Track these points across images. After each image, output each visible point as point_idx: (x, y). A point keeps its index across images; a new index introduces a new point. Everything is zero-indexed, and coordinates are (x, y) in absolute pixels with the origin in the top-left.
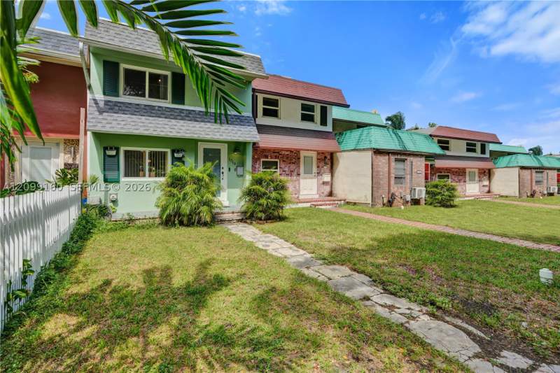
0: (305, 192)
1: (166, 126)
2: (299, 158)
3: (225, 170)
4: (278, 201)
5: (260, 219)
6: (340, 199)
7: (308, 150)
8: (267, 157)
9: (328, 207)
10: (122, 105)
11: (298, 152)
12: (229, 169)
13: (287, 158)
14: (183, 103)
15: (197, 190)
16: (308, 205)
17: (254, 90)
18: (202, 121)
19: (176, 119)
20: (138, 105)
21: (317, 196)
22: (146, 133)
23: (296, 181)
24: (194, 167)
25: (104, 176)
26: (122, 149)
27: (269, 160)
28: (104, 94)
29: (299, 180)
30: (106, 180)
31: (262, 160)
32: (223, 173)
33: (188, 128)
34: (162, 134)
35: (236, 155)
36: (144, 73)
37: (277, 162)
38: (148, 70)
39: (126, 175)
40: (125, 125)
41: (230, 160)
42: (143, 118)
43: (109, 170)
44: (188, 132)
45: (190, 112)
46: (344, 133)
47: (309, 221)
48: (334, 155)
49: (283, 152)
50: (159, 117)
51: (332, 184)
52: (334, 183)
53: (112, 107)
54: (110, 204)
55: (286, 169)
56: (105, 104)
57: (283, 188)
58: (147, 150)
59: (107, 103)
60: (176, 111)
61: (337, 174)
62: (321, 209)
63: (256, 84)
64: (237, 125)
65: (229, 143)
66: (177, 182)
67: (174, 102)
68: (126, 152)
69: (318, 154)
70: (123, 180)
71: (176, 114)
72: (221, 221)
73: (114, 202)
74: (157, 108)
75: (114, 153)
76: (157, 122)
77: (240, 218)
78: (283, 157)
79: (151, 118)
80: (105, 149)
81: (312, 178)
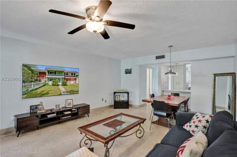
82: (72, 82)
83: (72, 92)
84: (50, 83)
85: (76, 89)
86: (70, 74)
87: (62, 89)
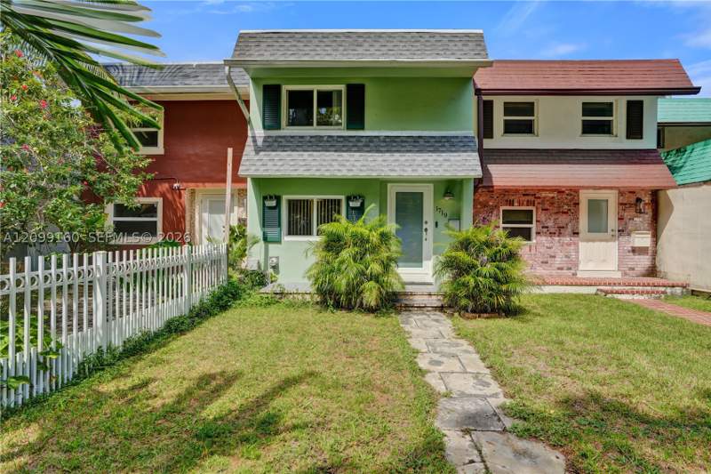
0: (591, 266)
1: (334, 163)
2: (577, 204)
3: (430, 226)
4: (497, 279)
5: (465, 308)
6: (671, 282)
7: (600, 188)
8: (511, 203)
9: (637, 297)
10: (282, 140)
11: (574, 191)
12: (436, 224)
13: (552, 204)
14: (362, 128)
15: (359, 257)
16: (592, 290)
17: (478, 92)
18: (388, 151)
19: (351, 151)
20: (302, 137)
21: (618, 275)
22: (307, 174)
23: (569, 245)
24: (378, 222)
25: (264, 233)
26: (285, 198)
27: (516, 207)
28: (264, 128)
29: (576, 244)
30: (265, 239)
31: (502, 208)
32: (426, 230)
33: (365, 163)
34: (327, 174)
35: (447, 202)
36: (312, 92)
37: (531, 211)
38: (316, 88)
39: (290, 233)
40: (282, 165)
41: (437, 209)
42: (306, 153)
43: (269, 226)
44: (365, 168)
45: (371, 139)
46: (689, 148)
47: (563, 324)
48: (661, 194)
49: (543, 194)
50: (327, 151)
51: (655, 253)
52: (659, 251)
53: (271, 145)
54: (271, 271)
55: (550, 224)
56: (264, 141)
57: (512, 256)
58: (315, 198)
59: (266, 139)
60: (351, 139)
61: (667, 233)
62: (618, 300)
63: (482, 80)
64: (443, 152)
65: (436, 182)
66: (334, 244)
67: (349, 128)
68: (290, 202)
69: (621, 193)
70: (287, 239)
71: (351, 144)
72: (406, 306)
73: (275, 268)
74: (325, 139)
75: (273, 203)
76: (323, 158)
77: (439, 304)
78: (543, 203)
79: (315, 153)
80: (265, 198)
81: (607, 241)
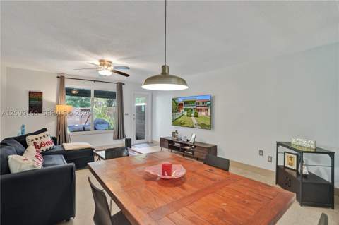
82: (203, 114)
83: (203, 126)
84: (186, 113)
85: (208, 123)
86: (201, 104)
87: (194, 120)
